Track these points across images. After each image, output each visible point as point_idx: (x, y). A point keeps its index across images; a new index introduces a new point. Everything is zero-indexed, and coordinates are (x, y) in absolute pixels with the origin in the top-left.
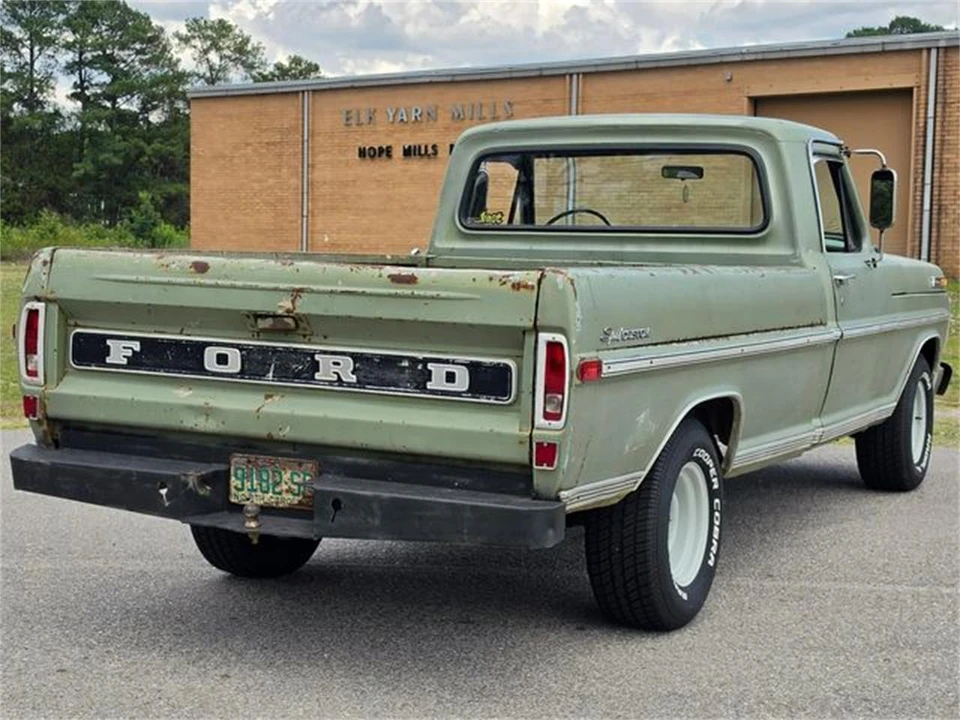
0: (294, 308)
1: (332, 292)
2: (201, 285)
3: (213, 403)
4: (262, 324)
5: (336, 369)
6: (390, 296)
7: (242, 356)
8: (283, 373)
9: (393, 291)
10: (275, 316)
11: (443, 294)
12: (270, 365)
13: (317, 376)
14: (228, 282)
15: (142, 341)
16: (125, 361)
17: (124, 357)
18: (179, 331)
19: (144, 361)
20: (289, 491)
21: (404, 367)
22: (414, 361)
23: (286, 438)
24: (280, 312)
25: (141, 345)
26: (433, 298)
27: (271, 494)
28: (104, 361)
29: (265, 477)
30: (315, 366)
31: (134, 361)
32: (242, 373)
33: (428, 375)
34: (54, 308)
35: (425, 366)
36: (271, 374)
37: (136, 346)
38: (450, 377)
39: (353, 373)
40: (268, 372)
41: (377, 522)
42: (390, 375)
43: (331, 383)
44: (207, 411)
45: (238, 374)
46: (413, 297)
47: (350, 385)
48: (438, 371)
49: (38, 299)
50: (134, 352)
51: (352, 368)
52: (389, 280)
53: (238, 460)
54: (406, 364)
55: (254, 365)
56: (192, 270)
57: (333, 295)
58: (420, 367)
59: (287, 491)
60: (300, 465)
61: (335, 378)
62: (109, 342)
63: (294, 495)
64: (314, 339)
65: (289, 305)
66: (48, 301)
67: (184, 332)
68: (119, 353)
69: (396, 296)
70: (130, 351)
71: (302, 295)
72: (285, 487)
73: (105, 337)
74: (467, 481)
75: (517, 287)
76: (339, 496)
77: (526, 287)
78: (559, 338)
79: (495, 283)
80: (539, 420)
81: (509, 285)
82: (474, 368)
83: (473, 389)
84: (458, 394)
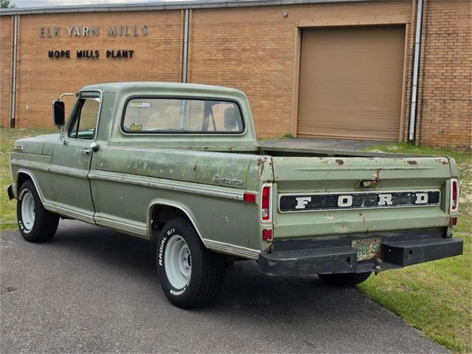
0: (378, 177)
1: (391, 169)
2: (343, 170)
3: (346, 220)
4: (365, 184)
5: (385, 200)
6: (410, 169)
7: (353, 198)
8: (368, 204)
9: (411, 167)
10: (371, 181)
11: (426, 167)
12: (362, 201)
13: (379, 203)
14: (354, 168)
15: (312, 196)
16: (304, 207)
17: (304, 205)
18: (325, 190)
19: (312, 206)
20: (372, 252)
21: (409, 196)
22: (412, 193)
23: (374, 230)
24: (373, 179)
25: (312, 199)
26: (423, 169)
27: (365, 255)
28: (295, 208)
29: (364, 248)
30: (378, 199)
31: (308, 206)
32: (353, 206)
33: (416, 198)
34: (275, 185)
35: (415, 195)
36: (363, 205)
37: (309, 199)
38: (423, 198)
39: (391, 201)
40: (362, 204)
41: (423, 256)
42: (404, 200)
43: (383, 205)
44: (343, 224)
45: (351, 206)
46: (417, 169)
47: (390, 205)
48: (419, 196)
49: (269, 182)
50: (309, 202)
51: (391, 199)
52: (408, 163)
53: (354, 243)
54: (409, 195)
56: (337, 163)
57: (391, 171)
58: (413, 195)
59: (371, 252)
60: (375, 240)
61: (384, 203)
62: (297, 199)
63: (373, 253)
64: (376, 189)
65: (376, 176)
66: (273, 182)
67: (327, 191)
68: (301, 203)
69: (412, 169)
70: (307, 202)
71: (380, 171)
72: (370, 251)
73: (295, 197)
74: (424, 236)
75: (444, 163)
76: (412, 249)
77: (446, 163)
78: (456, 180)
79: (438, 162)
80: (451, 210)
81: (441, 163)
82: (429, 193)
83: (429, 202)
84: (424, 204)
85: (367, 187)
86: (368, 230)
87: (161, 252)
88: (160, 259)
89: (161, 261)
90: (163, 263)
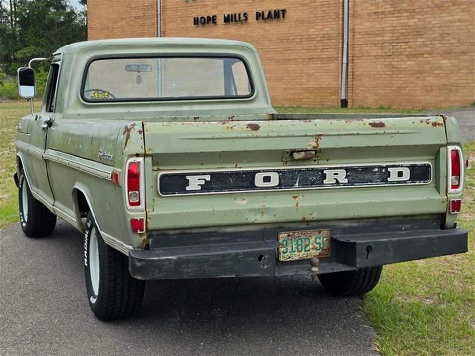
0: (318, 146)
1: (339, 135)
2: (257, 137)
3: (267, 205)
4: (297, 156)
5: (336, 177)
6: (373, 134)
7: (279, 176)
8: (305, 183)
9: (374, 132)
10: (306, 151)
11: (401, 131)
12: (297, 179)
13: (325, 182)
14: (276, 135)
15: (212, 174)
16: (200, 188)
17: (199, 185)
18: (234, 165)
19: (213, 186)
20: (314, 248)
21: (375, 172)
22: (380, 168)
23: (314, 219)
24: (309, 148)
25: (211, 177)
26: (396, 133)
27: (303, 252)
28: (185, 190)
29: (300, 243)
30: (324, 176)
31: (206, 187)
32: (280, 186)
33: (388, 174)
34: (149, 160)
35: (387, 170)
36: (297, 184)
37: (208, 178)
38: (400, 174)
39: (346, 178)
40: (296, 183)
41: (391, 254)
42: (368, 176)
43: (332, 185)
44: (262, 211)
45: (277, 186)
46: (385, 134)
47: (344, 184)
48: (394, 172)
49: (137, 155)
50: (206, 182)
51: (345, 176)
52: (370, 126)
53: (283, 236)
54: (376, 169)
55: (287, 180)
56: (249, 129)
57: (339, 137)
58: (384, 171)
59: (313, 249)
60: (319, 233)
61: (335, 182)
62: (188, 177)
63: (316, 250)
64: (320, 162)
65: (314, 144)
66: (145, 155)
67: (238, 166)
68: (194, 183)
69: (376, 134)
70: (204, 181)
71: (321, 137)
72: (311, 246)
73: (184, 175)
74: (408, 226)
75: (435, 124)
76: (370, 244)
77: (439, 124)
78: (457, 148)
79: (424, 124)
80: (450, 190)
81: (431, 124)
82: (412, 168)
83: (412, 179)
84: (405, 182)
85: (300, 160)
86: (304, 218)
87: (86, 249)
88: (85, 257)
89: (86, 260)
90: (88, 262)
